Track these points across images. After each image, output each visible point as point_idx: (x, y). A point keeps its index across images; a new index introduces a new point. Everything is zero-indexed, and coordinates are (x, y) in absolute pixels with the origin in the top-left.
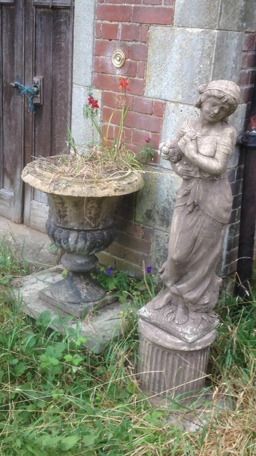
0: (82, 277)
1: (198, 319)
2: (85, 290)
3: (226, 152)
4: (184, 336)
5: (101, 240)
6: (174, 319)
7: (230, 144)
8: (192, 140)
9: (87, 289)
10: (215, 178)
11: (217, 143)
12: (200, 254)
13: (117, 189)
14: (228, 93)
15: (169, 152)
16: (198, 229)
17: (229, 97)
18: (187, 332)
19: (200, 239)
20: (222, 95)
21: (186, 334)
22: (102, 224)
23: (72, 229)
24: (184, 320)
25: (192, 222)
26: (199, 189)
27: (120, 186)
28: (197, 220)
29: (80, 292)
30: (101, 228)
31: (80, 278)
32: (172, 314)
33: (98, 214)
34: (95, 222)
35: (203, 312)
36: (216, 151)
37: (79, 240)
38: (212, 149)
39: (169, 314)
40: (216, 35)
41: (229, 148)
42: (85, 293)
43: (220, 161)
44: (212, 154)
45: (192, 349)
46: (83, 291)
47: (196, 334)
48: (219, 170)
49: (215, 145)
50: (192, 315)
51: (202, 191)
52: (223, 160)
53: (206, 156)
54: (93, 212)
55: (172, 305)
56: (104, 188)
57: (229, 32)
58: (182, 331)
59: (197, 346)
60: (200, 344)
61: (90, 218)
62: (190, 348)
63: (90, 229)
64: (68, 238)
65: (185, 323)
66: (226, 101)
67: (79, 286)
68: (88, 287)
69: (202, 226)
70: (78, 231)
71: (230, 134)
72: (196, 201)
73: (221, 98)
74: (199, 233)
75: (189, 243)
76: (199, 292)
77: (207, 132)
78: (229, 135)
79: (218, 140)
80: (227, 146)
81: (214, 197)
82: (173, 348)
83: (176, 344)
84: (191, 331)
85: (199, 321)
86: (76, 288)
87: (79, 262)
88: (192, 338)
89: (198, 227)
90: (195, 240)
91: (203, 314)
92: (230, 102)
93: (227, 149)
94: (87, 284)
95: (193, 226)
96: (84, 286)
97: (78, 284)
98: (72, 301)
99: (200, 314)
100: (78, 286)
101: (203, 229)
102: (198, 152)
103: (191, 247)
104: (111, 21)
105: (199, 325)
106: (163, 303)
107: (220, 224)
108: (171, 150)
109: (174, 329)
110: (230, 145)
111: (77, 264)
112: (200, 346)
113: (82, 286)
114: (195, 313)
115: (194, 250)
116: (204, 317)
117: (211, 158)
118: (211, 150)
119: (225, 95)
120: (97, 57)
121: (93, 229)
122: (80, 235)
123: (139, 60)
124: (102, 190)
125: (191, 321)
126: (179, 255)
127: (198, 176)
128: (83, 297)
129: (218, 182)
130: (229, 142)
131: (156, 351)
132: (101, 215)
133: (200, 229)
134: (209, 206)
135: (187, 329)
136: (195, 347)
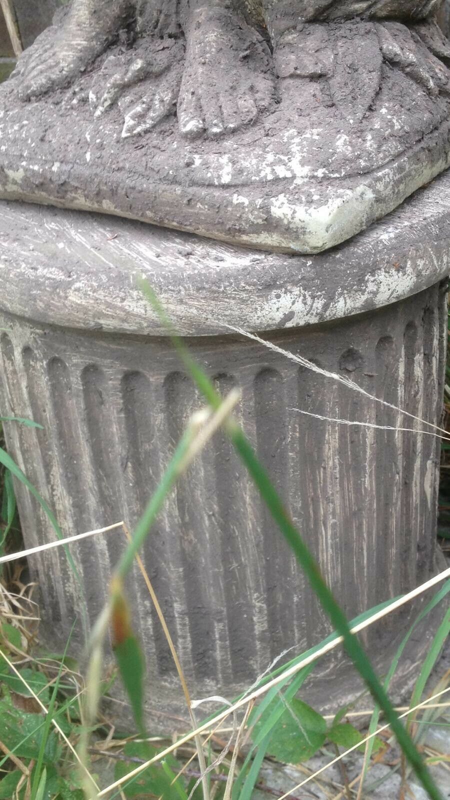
4: (266, 209)
6: (171, 114)
18: (282, 173)
24: (247, 104)
39: (124, 88)
45: (343, 306)
50: (302, 51)
55: (144, 42)
60: (396, 258)
62: (331, 299)
65: (254, 123)
82: (191, 322)
83: (211, 290)
85: (369, 79)
88: (335, 204)
91: (384, 30)
99: (363, 27)
105: (372, 107)
106: (80, 42)
109: (174, 184)
112: (400, 268)
116: (392, 48)
125: (302, 94)
131: (76, 381)
135: (284, 150)
136: (361, 281)
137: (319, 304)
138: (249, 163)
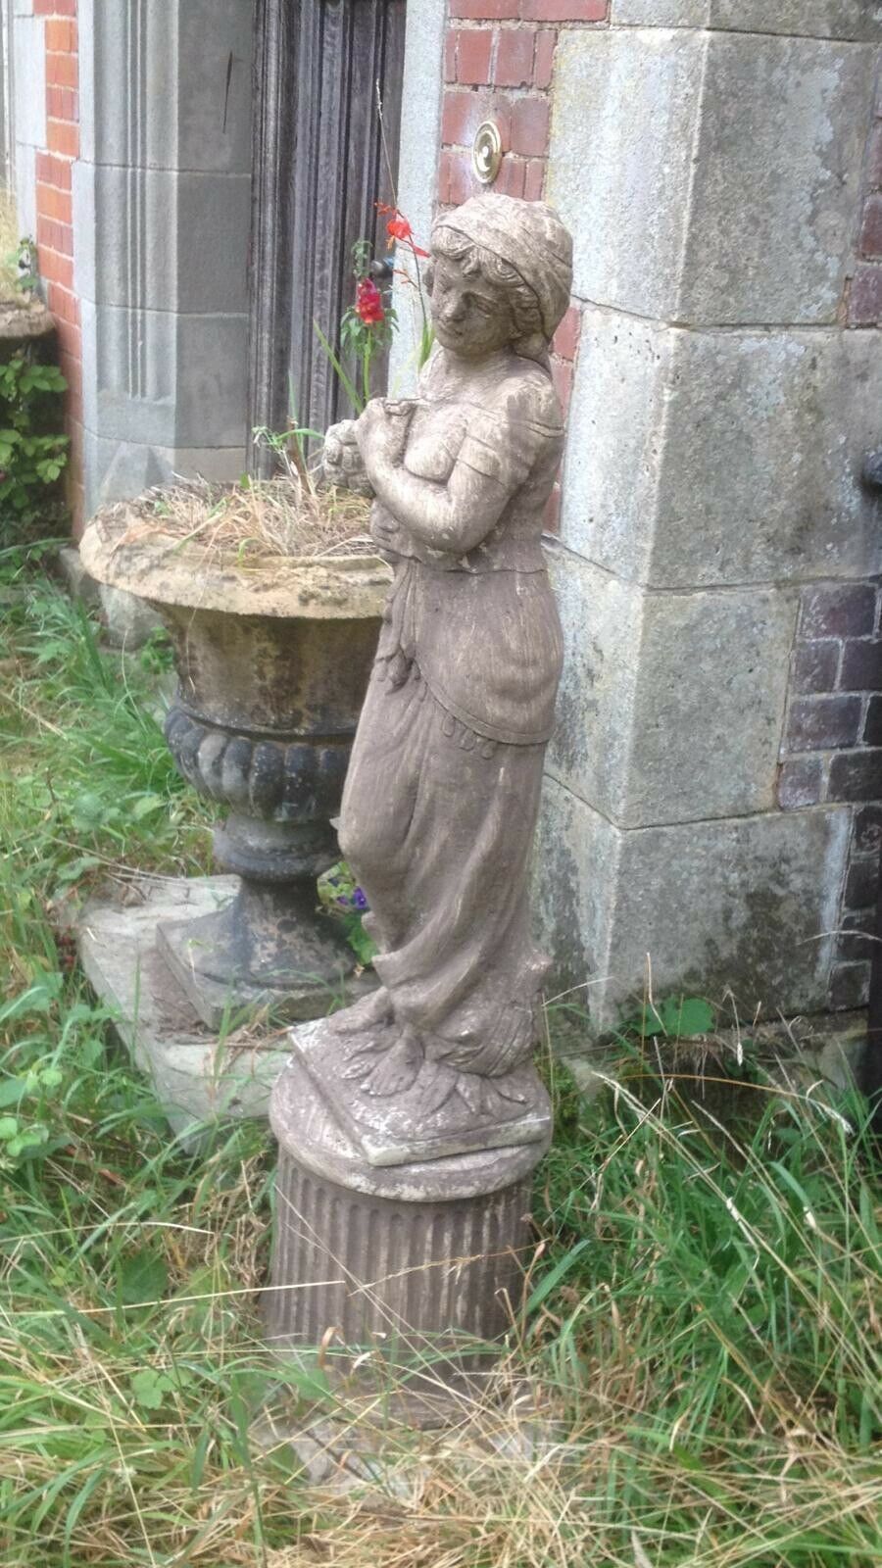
0: (267, 897)
1: (436, 1090)
2: (271, 946)
3: (479, 465)
4: (363, 1138)
5: (299, 773)
6: (366, 1075)
7: (499, 437)
8: (390, 414)
9: (281, 943)
10: (465, 564)
11: (465, 433)
12: (434, 849)
13: (313, 596)
14: (484, 238)
15: (341, 456)
16: (416, 752)
17: (484, 257)
18: (376, 1126)
19: (426, 790)
20: (458, 245)
21: (371, 1130)
22: (313, 721)
23: (209, 724)
24: (393, 1085)
25: (401, 724)
26: (414, 601)
27: (327, 588)
28: (415, 716)
29: (252, 947)
30: (302, 732)
31: (262, 899)
32: (371, 1055)
33: (290, 682)
34: (278, 709)
35: (463, 1067)
36: (454, 461)
37: (225, 763)
38: (443, 454)
39: (359, 1053)
40: (706, 48)
41: (491, 453)
42: (269, 955)
43: (454, 498)
44: (438, 472)
45: (383, 1192)
46: (263, 948)
47: (403, 1140)
48: (447, 531)
49: (458, 437)
50: (427, 1071)
51: (421, 608)
52: (468, 497)
53: (415, 475)
54: (271, 673)
56: (266, 587)
57: (785, 42)
58: (362, 1117)
59: (405, 1186)
60: (416, 1182)
61: (263, 691)
62: (379, 1187)
63: (263, 729)
64: (197, 750)
66: (477, 272)
67: (256, 928)
68: (285, 937)
69: (425, 741)
70: (231, 733)
71: (510, 400)
72: (404, 646)
73: (459, 259)
74: (419, 767)
75: (391, 800)
76: (440, 987)
77: (456, 391)
78: (504, 403)
79: (469, 420)
80: (485, 445)
81: (457, 636)
82: (322, 1171)
83: (332, 1159)
84: (393, 1127)
85: (438, 1099)
86: (246, 932)
87: (253, 842)
88: (384, 1149)
89: (416, 740)
90: (412, 790)
91: (463, 1078)
92: (491, 273)
93: (486, 455)
94: (286, 926)
95: (401, 740)
96: (273, 930)
97: (253, 920)
98: (214, 972)
99: (453, 1073)
100: (252, 927)
101: (431, 753)
102: (398, 459)
103: (399, 813)
104: (479, 21)
105: (434, 1112)
106: (367, 1016)
107: (479, 740)
108: (347, 449)
109: (344, 1107)
110: (497, 442)
111: (250, 849)
112: (417, 1187)
113: (266, 929)
114: (436, 1066)
115: (413, 828)
116: (461, 1087)
117: (431, 486)
118: (436, 456)
119: (471, 249)
120: (446, 149)
121: (270, 730)
122: (231, 748)
123: (531, 157)
124: (257, 590)
125: (415, 1091)
126: (357, 837)
127: (410, 552)
128: (255, 966)
129: (474, 582)
130: (497, 430)
132: (305, 686)
133: (422, 751)
134: (440, 666)
135: (384, 1116)
136: (394, 1185)
137: (373, 1187)
138: (368, 1116)
